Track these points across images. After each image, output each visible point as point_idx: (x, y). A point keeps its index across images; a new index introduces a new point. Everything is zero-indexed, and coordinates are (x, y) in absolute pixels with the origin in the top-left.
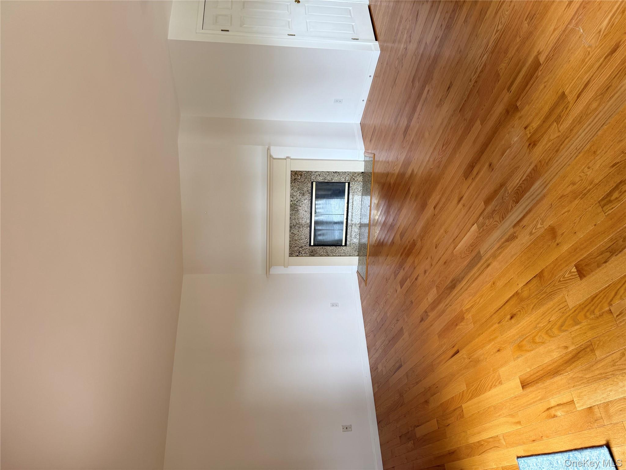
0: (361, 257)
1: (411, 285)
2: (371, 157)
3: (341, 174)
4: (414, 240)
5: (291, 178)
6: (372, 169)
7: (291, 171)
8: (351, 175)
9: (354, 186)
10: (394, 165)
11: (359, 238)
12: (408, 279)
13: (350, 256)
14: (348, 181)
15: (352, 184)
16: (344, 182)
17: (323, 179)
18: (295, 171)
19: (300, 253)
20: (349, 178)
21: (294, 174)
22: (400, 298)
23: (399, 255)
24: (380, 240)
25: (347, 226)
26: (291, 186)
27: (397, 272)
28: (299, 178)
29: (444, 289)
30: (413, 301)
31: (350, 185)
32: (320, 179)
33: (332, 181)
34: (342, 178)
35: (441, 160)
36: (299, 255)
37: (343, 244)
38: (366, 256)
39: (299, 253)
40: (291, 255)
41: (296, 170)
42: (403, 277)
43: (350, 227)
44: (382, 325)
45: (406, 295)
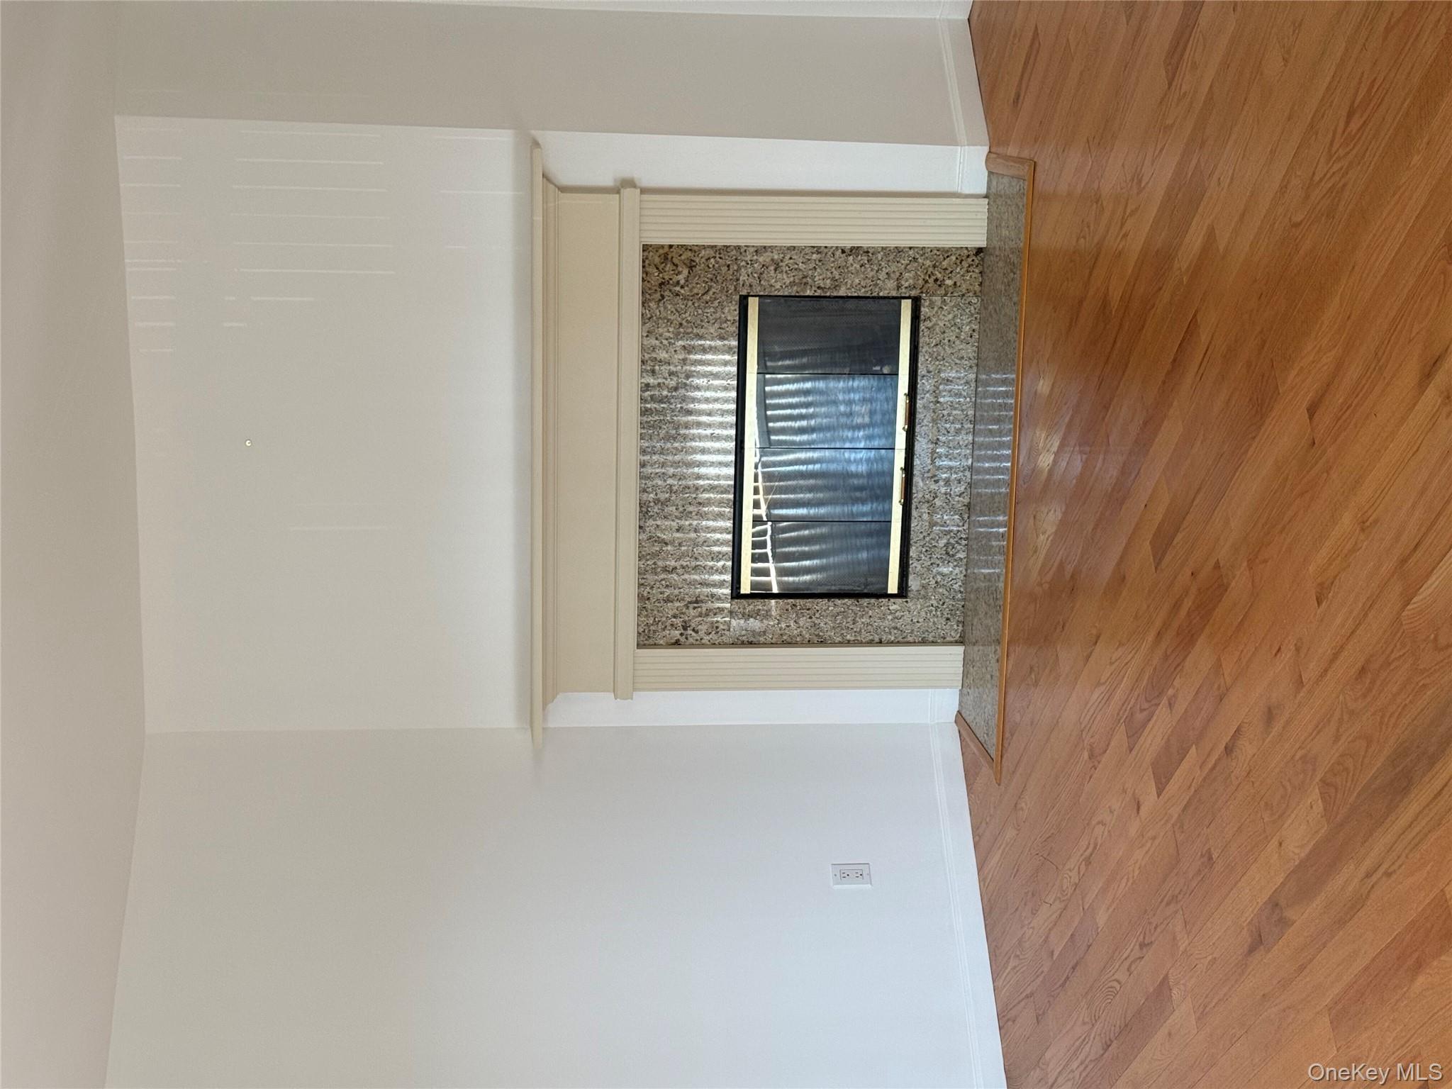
0: (976, 648)
1: (1204, 779)
2: (1019, 178)
3: (880, 257)
4: (1217, 566)
5: (643, 280)
6: (1022, 237)
7: (646, 248)
8: (928, 263)
9: (939, 314)
10: (1125, 212)
11: (967, 557)
12: (1189, 748)
13: (924, 642)
14: (913, 293)
15: (931, 306)
16: (894, 298)
17: (793, 284)
18: (662, 247)
19: (690, 632)
20: (916, 277)
21: (657, 260)
22: (1154, 838)
23: (1151, 637)
24: (1061, 567)
25: (910, 504)
26: (645, 319)
27: (1140, 717)
28: (681, 278)
29: (1359, 794)
30: (1215, 856)
31: (922, 309)
32: (780, 284)
33: (835, 294)
34: (882, 275)
35: (1343, 181)
36: (682, 639)
37: (893, 588)
38: (998, 642)
39: (685, 628)
40: (646, 640)
41: (667, 242)
42: (1169, 739)
43: (924, 508)
44: (1074, 968)
45: (1182, 827)
